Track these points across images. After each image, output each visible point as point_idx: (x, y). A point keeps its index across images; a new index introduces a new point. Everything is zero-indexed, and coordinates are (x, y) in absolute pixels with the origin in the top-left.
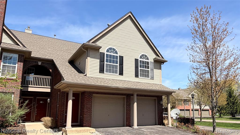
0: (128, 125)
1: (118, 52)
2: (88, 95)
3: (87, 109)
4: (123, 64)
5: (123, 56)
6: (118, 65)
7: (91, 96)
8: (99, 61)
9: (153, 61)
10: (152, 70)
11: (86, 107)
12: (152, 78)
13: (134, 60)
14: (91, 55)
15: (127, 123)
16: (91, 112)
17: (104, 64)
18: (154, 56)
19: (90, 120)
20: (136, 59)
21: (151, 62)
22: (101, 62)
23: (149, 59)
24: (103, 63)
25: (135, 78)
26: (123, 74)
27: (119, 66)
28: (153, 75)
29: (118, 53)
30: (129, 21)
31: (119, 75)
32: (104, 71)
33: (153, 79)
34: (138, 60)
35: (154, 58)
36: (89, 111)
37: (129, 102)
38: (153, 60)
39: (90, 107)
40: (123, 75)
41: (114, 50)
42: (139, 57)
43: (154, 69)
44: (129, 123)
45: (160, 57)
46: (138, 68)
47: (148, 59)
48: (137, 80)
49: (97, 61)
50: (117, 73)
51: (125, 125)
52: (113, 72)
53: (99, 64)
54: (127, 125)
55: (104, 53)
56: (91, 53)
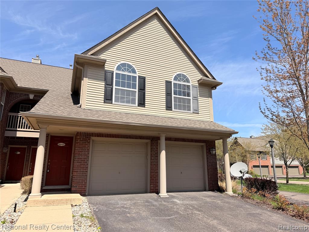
0: (153, 190)
1: (137, 71)
2: (83, 139)
3: (80, 162)
4: (144, 89)
5: (145, 77)
6: (137, 90)
7: (88, 141)
8: (104, 84)
9: (198, 85)
10: (195, 99)
11: (78, 159)
12: (195, 112)
13: (165, 83)
14: (89, 74)
15: (152, 186)
16: (85, 168)
17: (112, 89)
18: (200, 76)
19: (83, 181)
20: (167, 82)
21: (194, 87)
22: (107, 86)
23: (191, 82)
24: (111, 87)
25: (165, 111)
26: (146, 104)
27: (139, 92)
28: (198, 106)
29: (137, 73)
30: (155, 22)
31: (138, 106)
32: (111, 99)
33: (198, 113)
34: (171, 82)
35: (198, 79)
36: (84, 166)
37: (156, 150)
38: (197, 83)
39: (85, 159)
40: (146, 106)
41: (130, 66)
42: (173, 79)
43: (199, 98)
44: (155, 186)
45: (209, 78)
46: (171, 96)
47: (188, 81)
48: (169, 114)
49: (101, 85)
50: (135, 104)
51: (149, 190)
52: (128, 102)
53: (104, 88)
54: (151, 190)
55: (113, 71)
56: (89, 71)
